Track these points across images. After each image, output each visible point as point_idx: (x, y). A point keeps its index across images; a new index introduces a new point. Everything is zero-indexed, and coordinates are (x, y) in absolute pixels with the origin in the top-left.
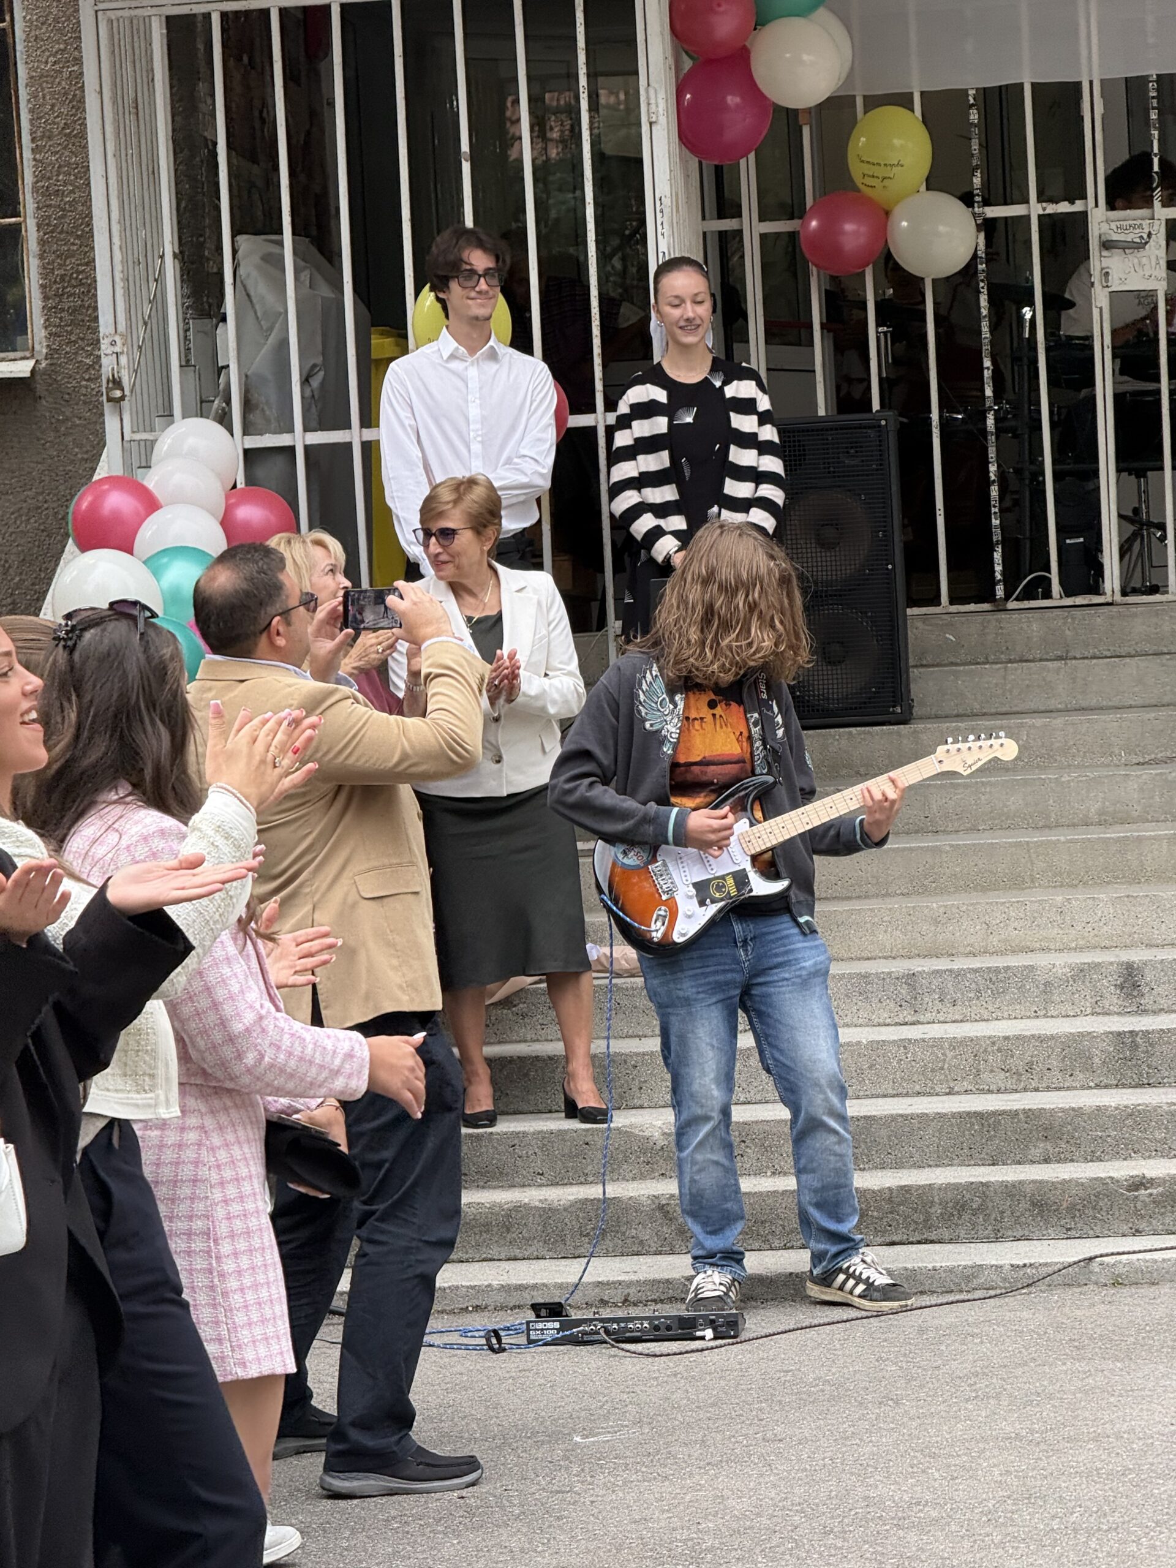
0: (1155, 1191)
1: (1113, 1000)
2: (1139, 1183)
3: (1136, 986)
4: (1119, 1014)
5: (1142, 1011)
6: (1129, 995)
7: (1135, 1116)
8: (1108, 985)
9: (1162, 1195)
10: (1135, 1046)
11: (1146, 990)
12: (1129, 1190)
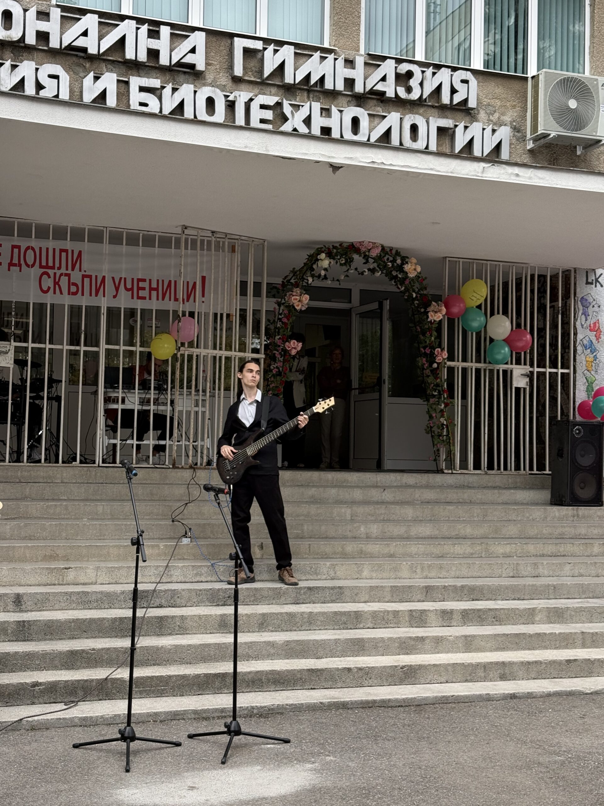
0: (41, 688)
1: (11, 606)
2: (36, 684)
3: (20, 602)
4: (13, 612)
5: (21, 611)
6: (17, 605)
7: (29, 656)
8: (10, 601)
9: (44, 689)
10: (24, 626)
11: (23, 603)
12: (31, 687)
